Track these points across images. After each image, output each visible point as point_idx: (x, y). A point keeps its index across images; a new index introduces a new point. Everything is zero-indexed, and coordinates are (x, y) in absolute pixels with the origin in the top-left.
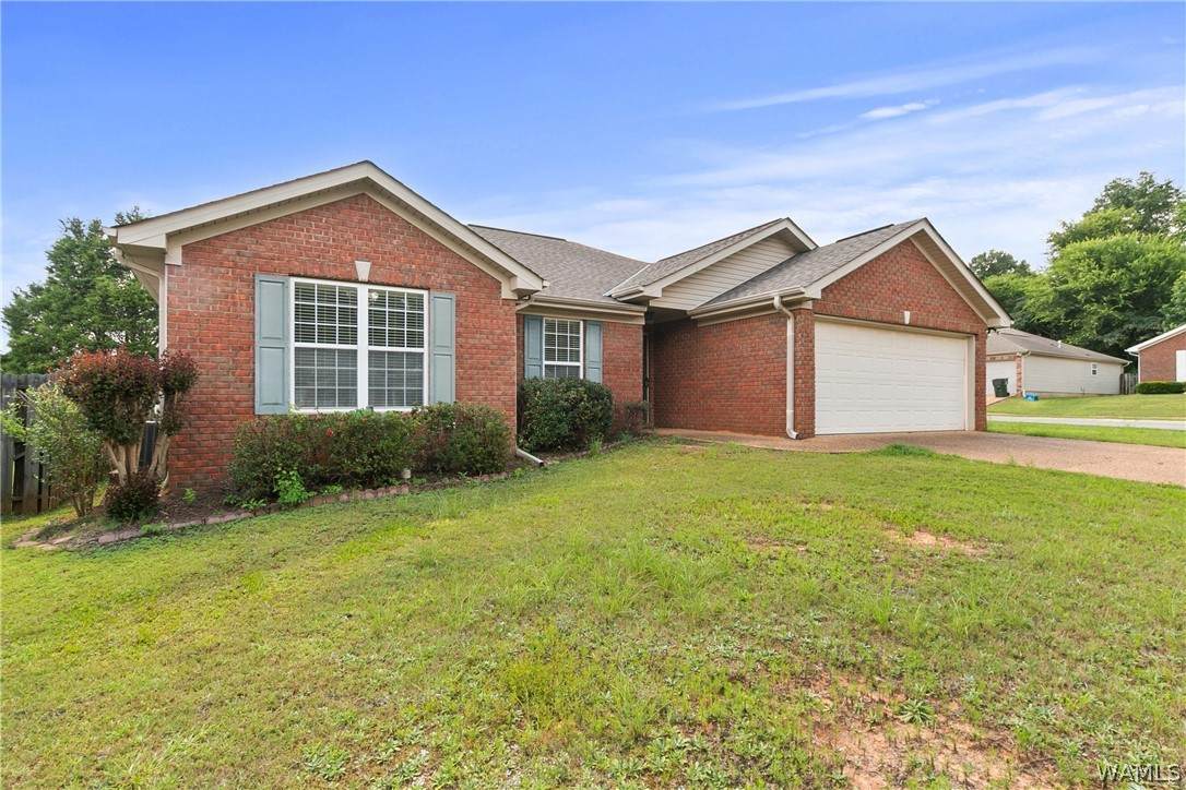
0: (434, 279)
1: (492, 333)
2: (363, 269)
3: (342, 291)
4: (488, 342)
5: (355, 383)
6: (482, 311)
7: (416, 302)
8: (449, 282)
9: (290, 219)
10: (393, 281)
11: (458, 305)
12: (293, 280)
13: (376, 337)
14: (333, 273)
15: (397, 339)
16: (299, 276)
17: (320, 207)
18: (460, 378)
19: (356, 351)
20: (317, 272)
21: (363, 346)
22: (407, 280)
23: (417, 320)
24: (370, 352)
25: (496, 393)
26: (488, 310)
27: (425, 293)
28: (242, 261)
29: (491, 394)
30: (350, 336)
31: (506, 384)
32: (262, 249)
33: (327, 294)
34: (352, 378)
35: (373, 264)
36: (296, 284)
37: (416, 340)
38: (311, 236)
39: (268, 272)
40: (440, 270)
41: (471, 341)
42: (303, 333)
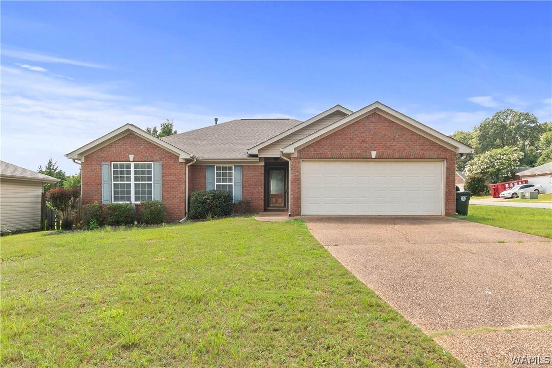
0: (155, 158)
1: (175, 175)
2: (131, 157)
3: (127, 165)
4: (174, 178)
5: (130, 194)
6: (172, 167)
7: (149, 166)
8: (160, 158)
9: (111, 145)
10: (141, 160)
11: (162, 166)
12: (113, 163)
13: (136, 179)
14: (123, 160)
15: (143, 179)
16: (113, 161)
17: (119, 140)
18: (163, 191)
19: (130, 184)
20: (118, 160)
21: (133, 182)
22: (145, 159)
23: (149, 172)
24: (135, 184)
25: (177, 196)
26: (174, 167)
27: (152, 163)
28: (99, 159)
29: (175, 197)
30: (129, 179)
31: (181, 193)
32: (103, 154)
33: (122, 166)
34: (129, 192)
35: (135, 155)
36: (114, 164)
37: (149, 179)
38: (117, 149)
39: (105, 162)
40: (157, 154)
41: (168, 178)
42: (116, 179)
